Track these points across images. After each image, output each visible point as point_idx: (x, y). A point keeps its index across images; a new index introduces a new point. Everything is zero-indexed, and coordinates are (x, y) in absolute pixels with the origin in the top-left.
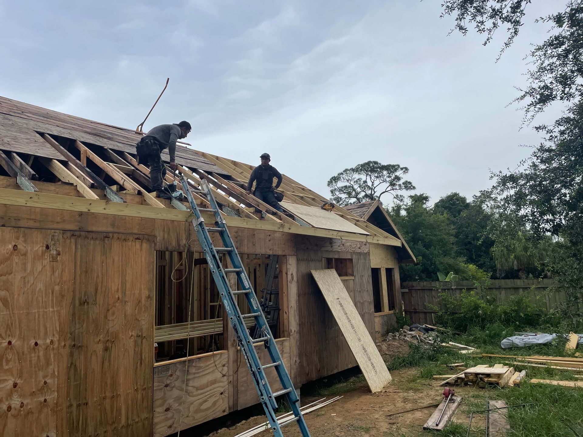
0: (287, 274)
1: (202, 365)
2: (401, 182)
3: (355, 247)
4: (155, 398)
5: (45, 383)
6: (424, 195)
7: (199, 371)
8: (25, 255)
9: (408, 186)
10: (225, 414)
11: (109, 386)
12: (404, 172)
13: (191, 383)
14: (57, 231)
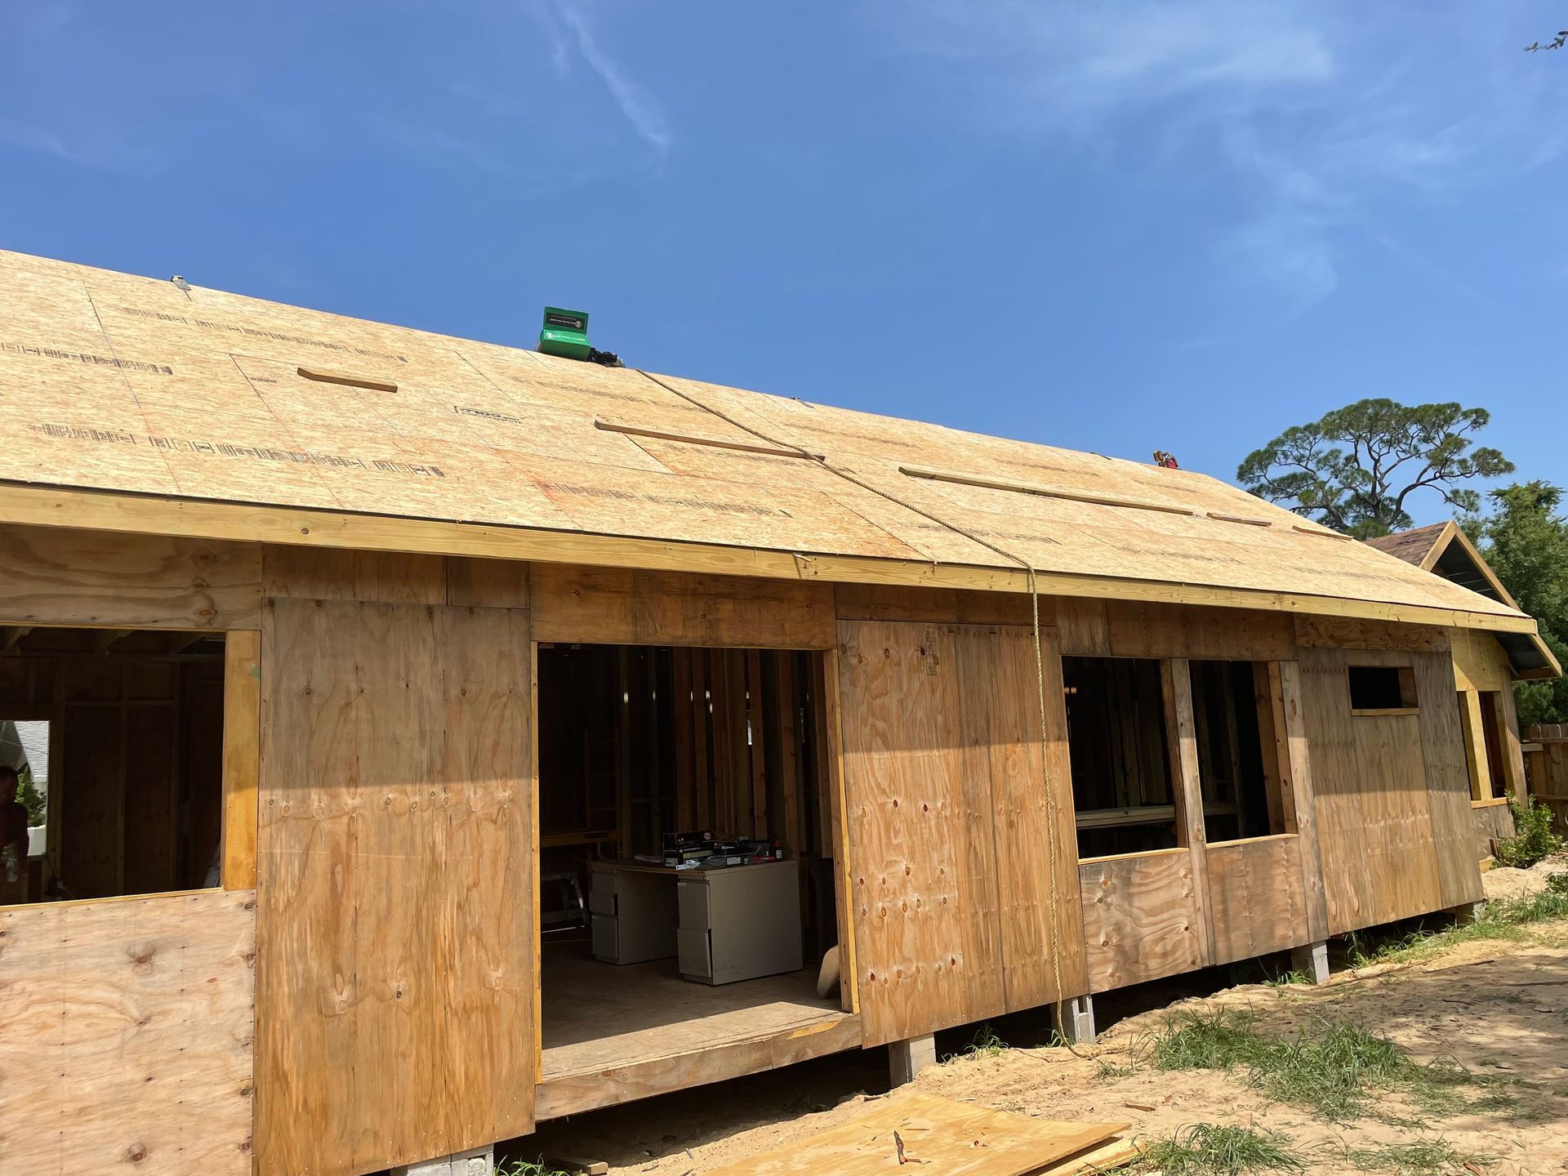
0: (1282, 700)
1: (1150, 870)
2: (1466, 453)
3: (1418, 639)
4: (1087, 920)
5: (942, 872)
6: (1542, 487)
7: (1147, 881)
8: (899, 664)
9: (1490, 462)
10: (1196, 968)
11: (1020, 888)
12: (1475, 422)
13: (1137, 902)
14: (932, 625)
